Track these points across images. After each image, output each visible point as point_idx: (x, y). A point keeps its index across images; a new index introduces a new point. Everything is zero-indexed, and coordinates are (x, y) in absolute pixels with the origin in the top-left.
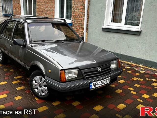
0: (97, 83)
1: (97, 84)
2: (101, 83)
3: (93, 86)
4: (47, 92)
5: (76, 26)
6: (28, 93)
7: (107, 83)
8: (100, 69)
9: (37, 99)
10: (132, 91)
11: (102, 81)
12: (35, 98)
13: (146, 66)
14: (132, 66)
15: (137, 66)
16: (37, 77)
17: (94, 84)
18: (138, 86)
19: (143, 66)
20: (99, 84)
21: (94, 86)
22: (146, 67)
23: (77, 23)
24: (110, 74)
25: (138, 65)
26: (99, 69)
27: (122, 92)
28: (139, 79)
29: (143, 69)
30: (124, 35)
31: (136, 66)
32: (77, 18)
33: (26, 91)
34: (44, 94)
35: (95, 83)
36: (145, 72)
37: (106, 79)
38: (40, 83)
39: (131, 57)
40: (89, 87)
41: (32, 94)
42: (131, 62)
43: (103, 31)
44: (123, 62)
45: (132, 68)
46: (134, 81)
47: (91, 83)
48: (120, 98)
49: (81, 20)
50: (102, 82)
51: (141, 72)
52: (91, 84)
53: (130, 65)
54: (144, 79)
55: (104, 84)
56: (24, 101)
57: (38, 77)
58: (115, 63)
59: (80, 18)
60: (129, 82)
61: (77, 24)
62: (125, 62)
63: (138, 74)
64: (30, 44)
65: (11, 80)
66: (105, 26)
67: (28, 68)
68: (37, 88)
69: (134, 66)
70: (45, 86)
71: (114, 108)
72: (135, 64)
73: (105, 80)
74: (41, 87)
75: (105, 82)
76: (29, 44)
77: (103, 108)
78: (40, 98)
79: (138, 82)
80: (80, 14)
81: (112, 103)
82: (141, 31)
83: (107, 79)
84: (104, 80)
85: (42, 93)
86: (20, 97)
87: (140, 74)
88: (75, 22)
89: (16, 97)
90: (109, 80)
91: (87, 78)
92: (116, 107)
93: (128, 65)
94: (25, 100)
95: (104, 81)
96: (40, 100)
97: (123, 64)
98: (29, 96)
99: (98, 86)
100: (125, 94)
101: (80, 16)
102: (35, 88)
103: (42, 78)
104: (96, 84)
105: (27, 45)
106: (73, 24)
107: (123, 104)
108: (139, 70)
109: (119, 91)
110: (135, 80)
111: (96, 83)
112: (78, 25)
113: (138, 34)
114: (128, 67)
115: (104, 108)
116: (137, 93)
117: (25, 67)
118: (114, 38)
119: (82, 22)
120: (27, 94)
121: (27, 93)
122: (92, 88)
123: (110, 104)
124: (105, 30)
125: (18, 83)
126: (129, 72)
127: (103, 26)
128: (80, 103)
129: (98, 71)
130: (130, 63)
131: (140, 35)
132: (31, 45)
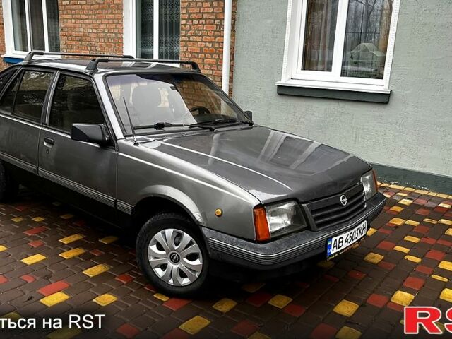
0: (342, 238)
1: (341, 240)
2: (351, 237)
3: (334, 247)
4: (197, 275)
6: (125, 282)
7: (360, 236)
9: (164, 299)
10: (406, 254)
11: (353, 231)
12: (155, 296)
13: (408, 186)
15: (384, 187)
16: (164, 234)
17: (336, 240)
18: (416, 240)
19: (401, 188)
21: (336, 246)
22: (407, 189)
24: (364, 213)
26: (343, 200)
27: (383, 260)
28: (408, 222)
30: (342, 104)
32: (198, 58)
33: (116, 278)
34: (185, 281)
35: (337, 238)
36: (412, 203)
38: (176, 248)
40: (324, 250)
41: (142, 287)
43: (280, 94)
46: (397, 227)
47: (330, 239)
48: (387, 276)
49: (209, 64)
50: (352, 235)
51: (401, 202)
52: (329, 244)
54: (421, 222)
55: (355, 240)
56: (128, 306)
57: (169, 232)
58: (369, 180)
59: (205, 58)
60: (388, 232)
63: (395, 209)
64: (125, 136)
65: (52, 248)
66: (285, 81)
67: (126, 207)
68: (164, 267)
70: (192, 257)
71: (386, 304)
72: (378, 183)
73: (357, 228)
74: (177, 261)
76: (123, 137)
77: (358, 306)
78: (174, 293)
79: (410, 230)
80: (205, 46)
81: (373, 292)
82: (391, 92)
83: (360, 225)
84: (355, 229)
85: (179, 279)
86: (111, 296)
87: (402, 209)
89: (97, 298)
90: (363, 229)
91: (319, 225)
92: (390, 301)
94: (130, 305)
95: (356, 232)
96: (173, 300)
98: (133, 290)
99: (345, 245)
100: (393, 266)
101: (205, 54)
102: (156, 267)
103: (180, 235)
104: (339, 242)
105: (116, 140)
107: (404, 293)
108: (396, 198)
109: (376, 258)
110: (399, 224)
115: (360, 307)
116: (421, 258)
117: (113, 206)
118: (313, 114)
120: (124, 286)
121: (123, 284)
122: (332, 253)
123: (370, 295)
124: (287, 92)
125: (79, 256)
127: (279, 82)
128: (291, 300)
129: (340, 204)
131: (387, 103)
132: (127, 138)
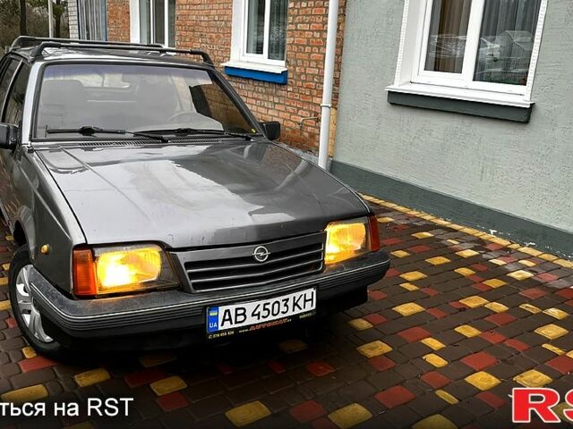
0: (244, 308)
1: (240, 312)
2: (265, 309)
3: (224, 320)
5: (300, 83)
7: (297, 311)
8: (262, 254)
9: (29, 354)
10: (431, 351)
11: (272, 301)
12: (23, 350)
14: (488, 247)
15: (510, 249)
16: (27, 270)
17: (228, 311)
18: (469, 331)
19: (535, 253)
20: (253, 315)
21: (230, 319)
22: (545, 256)
23: (302, 73)
24: (314, 277)
25: (515, 246)
26: (260, 253)
27: (385, 355)
29: (530, 264)
30: (467, 121)
31: (506, 249)
32: (304, 53)
35: (232, 308)
36: (530, 278)
37: (294, 295)
39: (490, 210)
42: (490, 233)
43: (392, 104)
44: (456, 231)
45: (484, 256)
46: (464, 309)
47: (215, 306)
49: (316, 61)
50: (269, 307)
51: (513, 275)
53: (480, 244)
54: (514, 307)
55: (280, 316)
59: (312, 52)
60: (439, 315)
61: (303, 77)
62: (467, 230)
63: (495, 283)
66: (398, 86)
69: (496, 250)
71: (315, 420)
72: (505, 243)
73: (286, 297)
75: (286, 305)
76: (28, 142)
77: (269, 414)
78: (40, 349)
79: (479, 317)
80: (313, 37)
81: (315, 398)
82: (531, 105)
83: (297, 295)
84: (280, 299)
87: (504, 283)
88: (297, 69)
90: (305, 301)
91: (196, 286)
92: (325, 416)
93: (471, 242)
95: (282, 304)
96: (40, 358)
97: (455, 239)
98: (8, 338)
99: (251, 321)
101: (312, 47)
102: (24, 312)
104: (237, 315)
105: (20, 145)
106: (290, 75)
108: (510, 267)
109: (377, 349)
110: (472, 305)
111: (237, 309)
112: (306, 81)
113: (521, 116)
114: (469, 253)
115: (272, 415)
116: (451, 362)
118: (430, 134)
119: (319, 69)
120: (5, 331)
122: (220, 328)
123: (307, 401)
124: (401, 100)
126: (464, 271)
127: (391, 87)
128: (185, 386)
129: (251, 259)
130: (485, 236)
131: (527, 122)
